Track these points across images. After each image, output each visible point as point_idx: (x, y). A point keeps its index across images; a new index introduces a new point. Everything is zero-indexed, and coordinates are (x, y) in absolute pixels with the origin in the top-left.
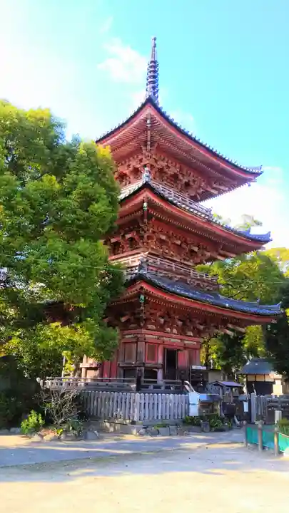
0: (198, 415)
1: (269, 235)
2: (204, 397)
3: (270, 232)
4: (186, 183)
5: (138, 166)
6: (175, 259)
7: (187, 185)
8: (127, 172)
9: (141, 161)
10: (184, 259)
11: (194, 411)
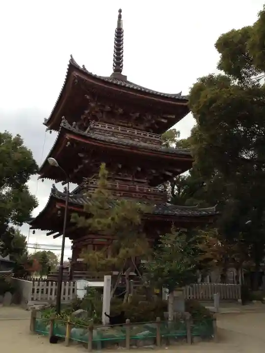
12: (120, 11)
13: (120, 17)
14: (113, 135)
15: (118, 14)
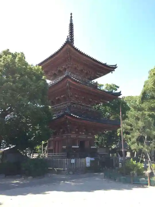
0: (90, 166)
1: (120, 92)
2: (93, 159)
3: (121, 91)
4: (86, 73)
5: (66, 67)
6: (83, 104)
7: (87, 73)
8: (61, 70)
9: (67, 65)
10: (87, 104)
11: (88, 165)
12: (71, 14)
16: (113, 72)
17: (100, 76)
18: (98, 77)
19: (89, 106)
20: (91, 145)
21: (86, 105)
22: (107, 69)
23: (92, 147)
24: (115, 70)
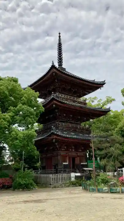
12: (60, 34)
13: (60, 37)
14: (66, 100)
15: (59, 35)
16: (101, 88)
17: (90, 93)
18: (87, 94)
19: (78, 123)
20: (81, 161)
21: (75, 122)
22: (94, 86)
23: (82, 163)
24: (104, 86)
